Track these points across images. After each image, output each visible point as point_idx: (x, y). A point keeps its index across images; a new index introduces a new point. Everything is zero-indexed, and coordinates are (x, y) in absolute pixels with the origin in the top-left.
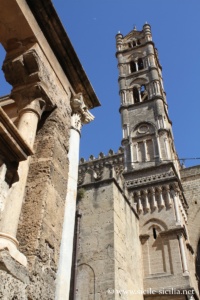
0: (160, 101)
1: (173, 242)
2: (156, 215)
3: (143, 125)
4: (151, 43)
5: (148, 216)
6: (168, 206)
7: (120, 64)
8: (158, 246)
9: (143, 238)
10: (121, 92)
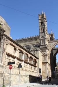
0: (46, 33)
1: (46, 56)
2: (44, 52)
3: (43, 37)
4: (45, 18)
5: (43, 52)
6: (46, 51)
7: (39, 23)
8: (44, 57)
9: (42, 55)
10: (39, 29)
